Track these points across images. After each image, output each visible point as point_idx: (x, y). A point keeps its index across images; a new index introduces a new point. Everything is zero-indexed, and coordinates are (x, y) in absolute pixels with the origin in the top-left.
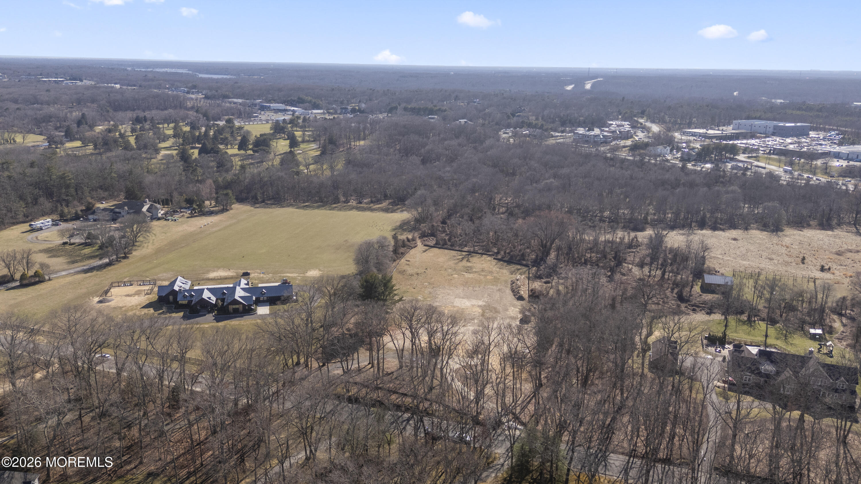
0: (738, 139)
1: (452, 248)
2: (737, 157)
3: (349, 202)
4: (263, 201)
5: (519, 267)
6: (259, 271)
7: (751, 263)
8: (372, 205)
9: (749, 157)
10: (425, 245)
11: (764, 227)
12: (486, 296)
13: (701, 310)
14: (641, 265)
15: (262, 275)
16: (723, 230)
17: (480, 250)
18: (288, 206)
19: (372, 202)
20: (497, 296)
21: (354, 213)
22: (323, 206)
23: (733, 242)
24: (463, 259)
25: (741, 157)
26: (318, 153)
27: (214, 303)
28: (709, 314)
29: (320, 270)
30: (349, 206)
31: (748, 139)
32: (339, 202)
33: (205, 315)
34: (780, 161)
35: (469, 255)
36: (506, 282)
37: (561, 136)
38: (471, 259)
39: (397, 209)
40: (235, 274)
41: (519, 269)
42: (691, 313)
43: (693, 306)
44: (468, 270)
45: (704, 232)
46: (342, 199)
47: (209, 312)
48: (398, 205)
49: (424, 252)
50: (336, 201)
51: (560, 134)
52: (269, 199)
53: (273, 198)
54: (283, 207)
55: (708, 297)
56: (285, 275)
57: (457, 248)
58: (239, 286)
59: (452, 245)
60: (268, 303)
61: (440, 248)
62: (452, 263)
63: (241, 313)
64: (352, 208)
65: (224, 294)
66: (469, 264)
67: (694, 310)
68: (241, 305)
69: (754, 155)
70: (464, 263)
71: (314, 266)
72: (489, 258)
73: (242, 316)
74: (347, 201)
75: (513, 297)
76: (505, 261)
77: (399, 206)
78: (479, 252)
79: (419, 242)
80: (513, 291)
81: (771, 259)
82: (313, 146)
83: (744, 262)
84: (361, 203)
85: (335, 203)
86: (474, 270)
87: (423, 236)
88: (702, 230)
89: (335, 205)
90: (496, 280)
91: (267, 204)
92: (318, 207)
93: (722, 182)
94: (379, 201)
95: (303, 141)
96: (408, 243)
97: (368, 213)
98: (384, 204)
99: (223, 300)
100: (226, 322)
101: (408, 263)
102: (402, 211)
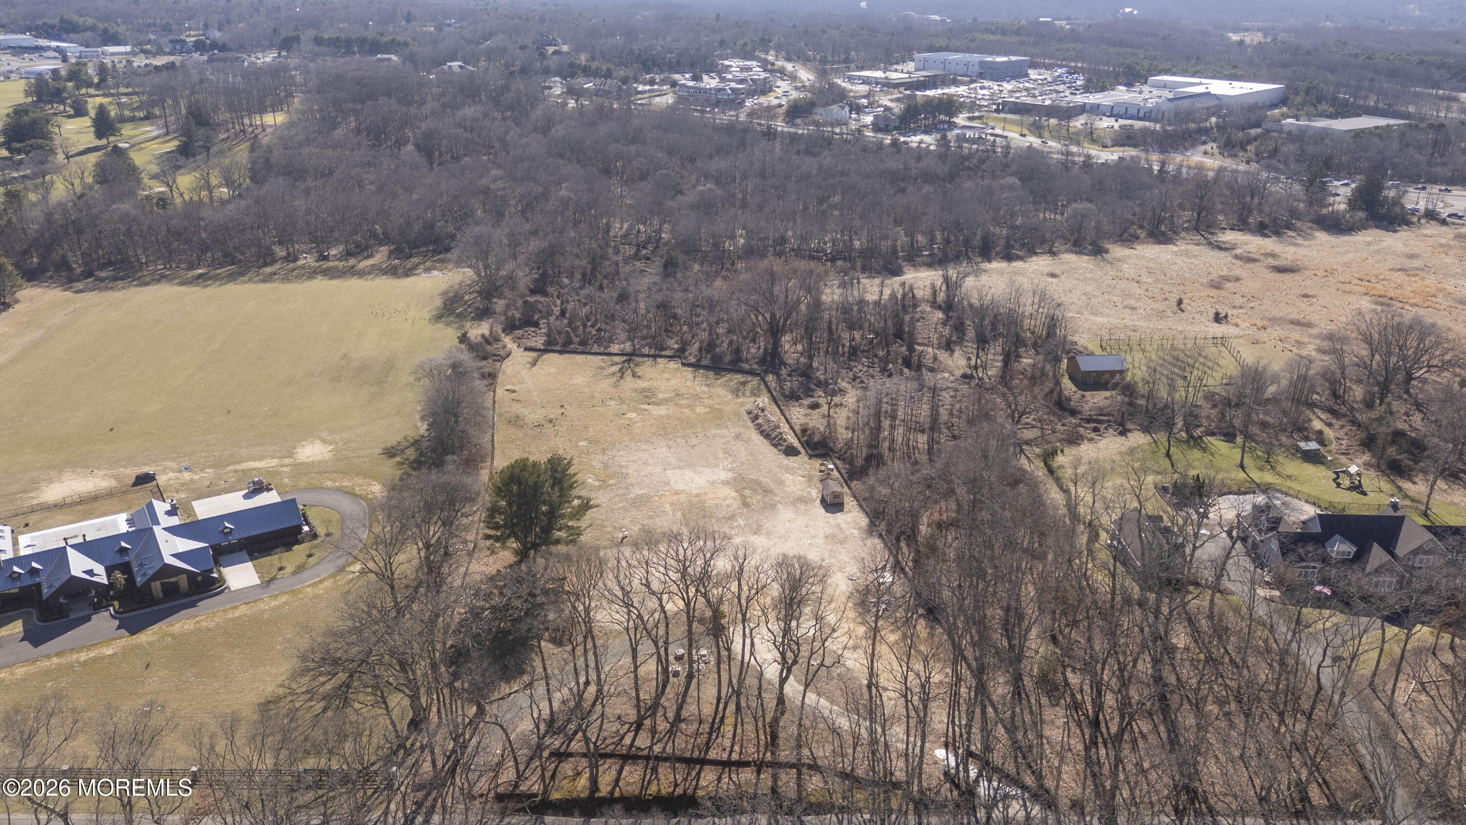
0: (934, 86)
1: (584, 348)
2: (955, 120)
3: (296, 259)
4: (88, 274)
5: (740, 378)
6: (173, 464)
7: (1111, 320)
8: (352, 261)
9: (971, 119)
10: (527, 349)
11: (1078, 246)
12: (721, 455)
13: (1106, 429)
14: (948, 346)
15: (187, 476)
16: (1020, 258)
17: (643, 346)
18: (158, 281)
19: (349, 254)
20: (739, 448)
21: (320, 284)
22: (242, 274)
23: (1051, 280)
24: (622, 372)
25: (961, 119)
26: (172, 145)
27: (105, 582)
28: (1123, 433)
29: (324, 441)
30: (303, 267)
31: (948, 86)
32: (273, 262)
33: (87, 619)
34: (1021, 124)
35: (629, 361)
36: (737, 414)
37: (649, 91)
38: (639, 371)
39: (415, 267)
40: (113, 483)
41: (744, 384)
42: (1093, 435)
43: (1089, 421)
44: (648, 396)
45: (995, 265)
46: (280, 252)
47: (97, 608)
48: (411, 256)
49: (534, 364)
50: (266, 258)
51: (648, 87)
52: (102, 267)
53: (110, 263)
54: (147, 284)
55: (1097, 399)
56: (244, 466)
57: (595, 348)
58: (158, 523)
59: (583, 343)
60: (244, 554)
61: (561, 352)
62: (605, 385)
63: (187, 595)
64: (313, 274)
65: (123, 550)
66: (642, 384)
67: (1096, 430)
68: (184, 576)
69: (977, 114)
70: (629, 382)
71: (309, 433)
72: (673, 365)
73: (193, 605)
74: (291, 258)
75: (774, 450)
76: (706, 368)
77: (415, 260)
78: (646, 351)
79: (508, 342)
80: (767, 436)
81: (1133, 308)
82: (150, 130)
83: (1100, 319)
84: (326, 258)
85: (265, 265)
86: (660, 396)
87: (510, 327)
88: (990, 261)
89: (268, 270)
90: (717, 416)
91: (102, 280)
92: (232, 277)
93: (969, 168)
94: (361, 250)
95: (123, 120)
96: (488, 348)
97: (354, 283)
98: (381, 255)
99: (126, 568)
100: (155, 628)
101: (513, 395)
102: (428, 270)
